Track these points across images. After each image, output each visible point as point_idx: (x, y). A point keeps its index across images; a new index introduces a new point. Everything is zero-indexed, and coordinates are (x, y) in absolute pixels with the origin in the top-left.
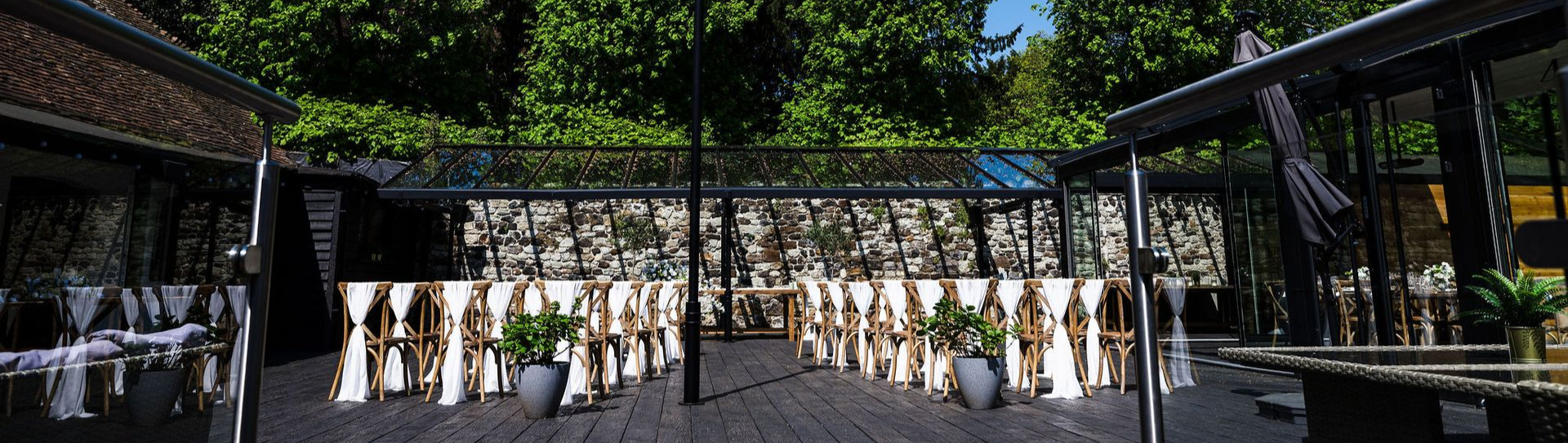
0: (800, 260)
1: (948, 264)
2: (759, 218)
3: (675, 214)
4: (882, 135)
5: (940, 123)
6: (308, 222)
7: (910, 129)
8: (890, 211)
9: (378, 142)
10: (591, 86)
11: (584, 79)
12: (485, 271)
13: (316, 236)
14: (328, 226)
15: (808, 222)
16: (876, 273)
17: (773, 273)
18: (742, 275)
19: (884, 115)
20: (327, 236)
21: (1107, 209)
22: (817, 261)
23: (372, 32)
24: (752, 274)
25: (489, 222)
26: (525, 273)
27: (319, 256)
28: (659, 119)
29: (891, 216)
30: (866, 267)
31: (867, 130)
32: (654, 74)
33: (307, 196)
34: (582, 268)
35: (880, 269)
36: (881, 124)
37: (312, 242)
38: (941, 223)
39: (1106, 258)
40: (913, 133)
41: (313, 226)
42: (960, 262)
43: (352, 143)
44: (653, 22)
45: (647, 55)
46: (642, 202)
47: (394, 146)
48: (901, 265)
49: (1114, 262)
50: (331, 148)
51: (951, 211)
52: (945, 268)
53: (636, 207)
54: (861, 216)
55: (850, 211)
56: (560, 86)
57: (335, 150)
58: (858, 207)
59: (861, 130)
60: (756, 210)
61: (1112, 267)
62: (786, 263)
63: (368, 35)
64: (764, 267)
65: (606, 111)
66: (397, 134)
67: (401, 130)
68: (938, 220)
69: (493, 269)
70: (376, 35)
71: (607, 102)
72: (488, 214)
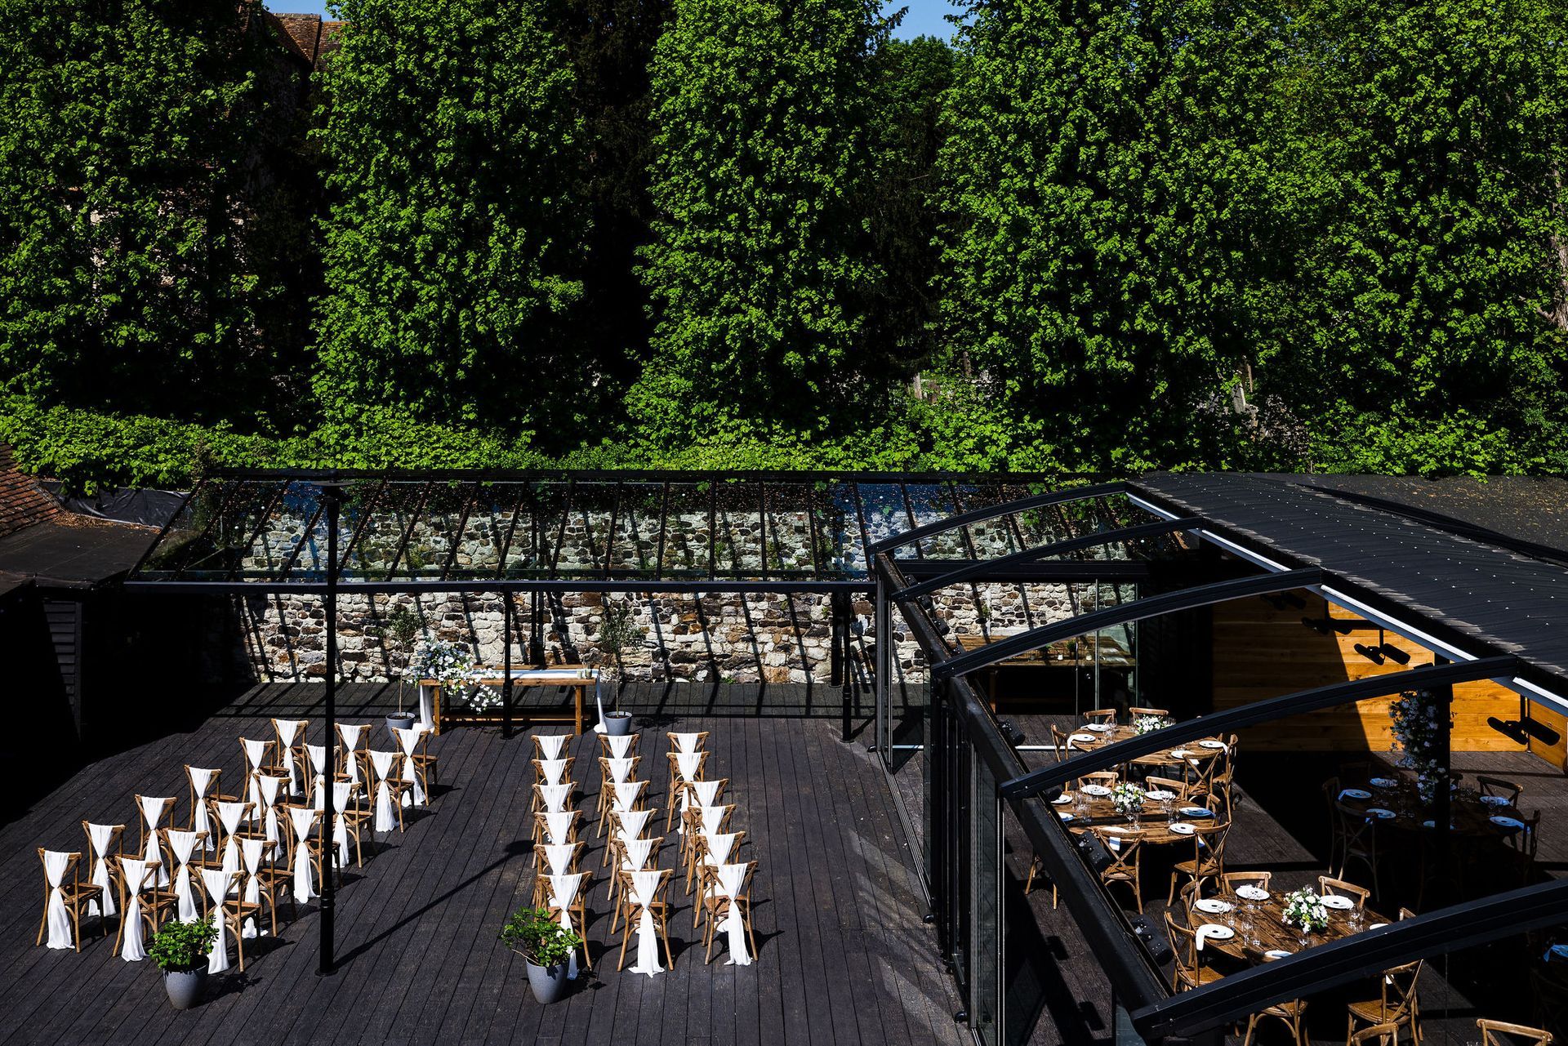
0: (625, 604)
1: (797, 609)
2: (577, 554)
3: (482, 549)
4: (739, 441)
5: (812, 423)
6: (50, 635)
7: (772, 432)
8: (731, 547)
9: (140, 470)
10: (388, 385)
11: (380, 378)
12: (267, 614)
13: (58, 649)
14: (70, 639)
15: (635, 559)
16: (713, 619)
17: (593, 619)
18: (557, 621)
19: (741, 416)
20: (70, 649)
21: (995, 545)
22: (644, 604)
23: (125, 338)
24: (569, 619)
25: (269, 559)
26: (312, 616)
27: (63, 670)
28: (470, 424)
29: (733, 553)
30: (700, 612)
31: (721, 433)
32: (461, 374)
33: (47, 608)
34: (374, 611)
35: (718, 615)
36: (738, 427)
37: (56, 655)
38: (792, 561)
39: (988, 604)
40: (776, 438)
41: (55, 639)
42: (813, 608)
43: (111, 472)
44: (454, 317)
45: (450, 352)
46: (443, 536)
47: (159, 472)
48: (741, 610)
49: (998, 608)
50: (87, 477)
51: (805, 546)
52: (793, 614)
53: (436, 542)
54: (698, 553)
55: (684, 547)
56: (352, 385)
57: (93, 479)
58: (694, 543)
59: (715, 432)
60: (575, 545)
61: (995, 614)
62: (607, 607)
63: (121, 343)
64: (583, 611)
65: (406, 414)
66: (161, 457)
67: (167, 452)
68: (789, 557)
69: (276, 611)
70: (132, 340)
71: (407, 404)
72: (267, 549)
